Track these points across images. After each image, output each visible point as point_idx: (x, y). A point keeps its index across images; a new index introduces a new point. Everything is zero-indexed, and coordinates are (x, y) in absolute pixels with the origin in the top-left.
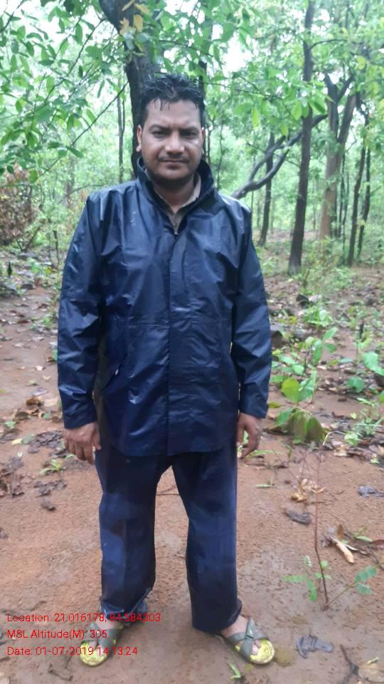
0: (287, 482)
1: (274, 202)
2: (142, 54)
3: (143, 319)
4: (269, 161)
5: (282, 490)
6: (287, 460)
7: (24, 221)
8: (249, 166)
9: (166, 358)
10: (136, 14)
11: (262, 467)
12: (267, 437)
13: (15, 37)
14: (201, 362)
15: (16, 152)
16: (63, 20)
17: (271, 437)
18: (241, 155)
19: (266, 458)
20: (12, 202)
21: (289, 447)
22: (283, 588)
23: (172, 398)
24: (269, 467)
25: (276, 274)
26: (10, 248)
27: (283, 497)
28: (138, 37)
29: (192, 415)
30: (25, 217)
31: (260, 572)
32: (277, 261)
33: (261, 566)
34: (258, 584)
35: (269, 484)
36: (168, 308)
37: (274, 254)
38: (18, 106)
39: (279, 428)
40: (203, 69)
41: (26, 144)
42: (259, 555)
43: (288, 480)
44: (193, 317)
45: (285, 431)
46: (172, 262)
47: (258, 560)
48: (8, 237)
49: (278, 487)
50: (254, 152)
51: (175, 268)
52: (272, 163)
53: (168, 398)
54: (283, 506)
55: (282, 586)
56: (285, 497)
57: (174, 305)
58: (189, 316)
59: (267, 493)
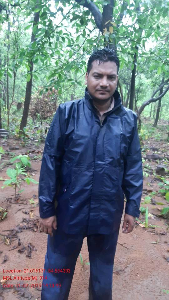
0: (166, 242)
1: (162, 108)
2: (112, 43)
3: (81, 165)
4: (161, 90)
5: (163, 246)
6: (166, 231)
7: (53, 110)
8: (151, 91)
9: (91, 186)
10: (110, 26)
11: (154, 233)
12: (157, 219)
13: (58, 34)
14: (108, 189)
15: (54, 82)
16: (78, 27)
17: (158, 219)
18: (148, 87)
19: (155, 229)
20: (49, 102)
21: (167, 225)
22: (162, 295)
23: (92, 206)
24: (157, 234)
25: (161, 140)
26: (46, 121)
27: (163, 249)
28: (111, 36)
29: (101, 215)
30: (54, 108)
31: (151, 285)
32: (162, 134)
33: (151, 282)
34: (150, 291)
35: (157, 242)
36: (94, 161)
37: (161, 131)
38: (56, 63)
39: (162, 215)
40: (137, 50)
41: (58, 79)
42: (151, 276)
43: (166, 241)
44: (106, 167)
45: (165, 217)
46: (98, 139)
47: (150, 279)
48: (46, 116)
49: (161, 244)
50: (154, 86)
51: (100, 142)
52: (162, 91)
53: (90, 206)
54: (163, 254)
55: (162, 294)
56: (164, 249)
57: (97, 160)
58: (104, 166)
59: (156, 246)
